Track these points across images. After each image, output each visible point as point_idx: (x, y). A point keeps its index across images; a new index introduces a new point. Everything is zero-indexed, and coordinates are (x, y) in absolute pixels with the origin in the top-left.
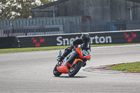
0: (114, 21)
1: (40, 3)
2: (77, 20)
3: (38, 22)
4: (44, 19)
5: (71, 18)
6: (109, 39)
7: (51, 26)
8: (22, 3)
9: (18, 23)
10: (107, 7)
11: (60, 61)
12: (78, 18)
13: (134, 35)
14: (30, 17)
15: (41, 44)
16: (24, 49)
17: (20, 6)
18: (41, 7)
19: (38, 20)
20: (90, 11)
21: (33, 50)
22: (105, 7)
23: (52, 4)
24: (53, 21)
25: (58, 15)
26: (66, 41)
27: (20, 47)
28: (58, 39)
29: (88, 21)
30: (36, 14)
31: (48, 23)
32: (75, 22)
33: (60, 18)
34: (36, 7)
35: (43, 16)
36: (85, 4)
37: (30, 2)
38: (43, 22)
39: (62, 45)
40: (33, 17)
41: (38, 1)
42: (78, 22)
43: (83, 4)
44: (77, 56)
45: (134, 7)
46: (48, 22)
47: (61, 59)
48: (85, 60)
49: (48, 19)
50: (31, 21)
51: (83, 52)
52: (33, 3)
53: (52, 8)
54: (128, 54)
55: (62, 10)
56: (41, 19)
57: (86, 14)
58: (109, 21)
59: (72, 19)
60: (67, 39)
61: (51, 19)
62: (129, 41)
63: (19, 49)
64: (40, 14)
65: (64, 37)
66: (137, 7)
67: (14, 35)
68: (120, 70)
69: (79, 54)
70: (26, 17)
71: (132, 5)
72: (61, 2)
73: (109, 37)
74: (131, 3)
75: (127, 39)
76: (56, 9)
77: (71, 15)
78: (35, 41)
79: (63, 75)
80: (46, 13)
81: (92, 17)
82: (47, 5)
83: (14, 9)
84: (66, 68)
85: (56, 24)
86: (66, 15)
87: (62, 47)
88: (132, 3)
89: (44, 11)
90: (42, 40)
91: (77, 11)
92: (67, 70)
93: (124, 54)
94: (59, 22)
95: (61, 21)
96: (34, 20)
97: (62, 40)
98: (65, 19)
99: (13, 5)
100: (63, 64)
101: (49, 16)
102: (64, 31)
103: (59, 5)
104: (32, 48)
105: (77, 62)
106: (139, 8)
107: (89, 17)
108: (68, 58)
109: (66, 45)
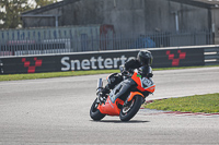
0: (151, 33)
1: (35, 4)
2: (92, 31)
3: (31, 35)
4: (42, 30)
5: (83, 28)
7: (53, 41)
8: (7, 5)
9: (1, 36)
10: (140, 11)
11: (102, 96)
12: (94, 29)
13: (183, 55)
14: (20, 26)
15: (37, 68)
16: (10, 76)
17: (3, 10)
18: (36, 11)
19: (31, 32)
20: (114, 17)
21: (24, 78)
22: (137, 11)
23: (53, 6)
24: (55, 33)
25: (62, 24)
26: (76, 64)
27: (4, 74)
28: (63, 62)
29: (110, 33)
30: (28, 21)
31: (47, 36)
32: (89, 35)
33: (66, 29)
34: (28, 10)
35: (39, 25)
36: (105, 7)
37: (19, 3)
38: (39, 34)
39: (70, 70)
40: (24, 26)
42: (94, 34)
43: (102, 6)
44: (133, 87)
45: (182, 11)
47: (105, 92)
49: (48, 29)
50: (21, 33)
51: (143, 81)
52: (23, 5)
53: (54, 13)
55: (70, 15)
56: (37, 30)
57: (107, 22)
58: (143, 32)
59: (85, 29)
60: (77, 61)
61: (52, 30)
62: (173, 63)
63: (2, 76)
64: (35, 22)
65: (72, 57)
66: (187, 10)
68: (160, 109)
69: (136, 84)
70: (13, 27)
71: (179, 8)
74: (177, 5)
75: (171, 61)
76: (60, 13)
77: (83, 24)
78: (27, 63)
79: (107, 118)
80: (44, 21)
81: (115, 27)
82: (46, 8)
85: (61, 38)
86: (76, 23)
87: (69, 73)
88: (179, 4)
89: (40, 17)
90: (39, 63)
91: (92, 17)
92: (117, 110)
95: (68, 33)
96: (26, 32)
97: (69, 62)
98: (74, 29)
100: (108, 101)
101: (49, 25)
102: (73, 48)
103: (65, 7)
104: (22, 75)
105: (134, 97)
106: (190, 14)
107: (112, 27)
108: (117, 91)
109: (76, 70)
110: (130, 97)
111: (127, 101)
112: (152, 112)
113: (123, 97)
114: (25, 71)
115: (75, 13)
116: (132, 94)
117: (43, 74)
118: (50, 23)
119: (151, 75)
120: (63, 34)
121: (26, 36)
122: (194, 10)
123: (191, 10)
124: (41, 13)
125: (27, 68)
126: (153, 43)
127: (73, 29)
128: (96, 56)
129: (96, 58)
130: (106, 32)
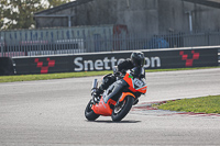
0: (165, 33)
1: (48, 4)
2: (105, 31)
3: (44, 35)
4: (54, 30)
5: (96, 27)
6: (156, 61)
7: (66, 41)
8: (20, 5)
9: (13, 36)
10: (153, 11)
11: (96, 96)
12: (107, 29)
13: (196, 56)
14: (33, 26)
15: (50, 68)
16: (22, 76)
17: (16, 10)
18: (49, 10)
19: (44, 32)
20: (127, 18)
21: (37, 79)
23: (66, 6)
24: (68, 33)
25: (75, 24)
26: (89, 65)
27: (17, 74)
28: (76, 62)
29: (124, 33)
30: (41, 21)
32: (102, 35)
33: (79, 29)
34: (41, 11)
35: (52, 25)
36: (119, 7)
37: (32, 3)
38: (52, 34)
39: (83, 71)
40: (37, 26)
41: (44, 1)
42: (107, 35)
43: (115, 6)
44: (125, 88)
45: (195, 11)
46: (60, 35)
47: (98, 93)
48: (138, 94)
49: (60, 29)
50: (34, 33)
51: (135, 82)
52: (36, 5)
53: (67, 13)
54: (186, 84)
55: (83, 15)
56: (50, 30)
57: (120, 22)
58: (156, 33)
59: (98, 30)
60: (90, 62)
61: (65, 30)
62: (187, 64)
63: (15, 77)
64: (48, 22)
65: (86, 58)
66: (201, 10)
67: (8, 54)
68: (173, 110)
69: (128, 85)
70: (26, 27)
71: (193, 8)
72: (80, 4)
73: (157, 58)
74: (191, 5)
75: (185, 61)
76: (73, 13)
77: (97, 24)
78: (40, 64)
80: (57, 21)
81: (129, 27)
82: (59, 8)
83: (7, 14)
84: (107, 107)
85: (74, 38)
86: (89, 23)
87: (82, 74)
88: (193, 4)
89: (53, 17)
90: (52, 63)
91: (105, 17)
93: (179, 85)
94: (77, 34)
95: (81, 33)
96: (39, 32)
97: (82, 62)
99: (5, 8)
100: (101, 101)
101: (62, 26)
102: (86, 48)
103: (78, 7)
104: (35, 76)
105: (126, 98)
106: (203, 13)
107: (125, 27)
108: (110, 92)
109: (89, 70)
110: (121, 98)
111: (119, 102)
112: (166, 112)
113: (115, 97)
114: (38, 72)
115: (88, 13)
116: (123, 95)
117: (56, 75)
118: (63, 23)
119: (144, 76)
120: (76, 35)
121: (39, 36)
122: (207, 10)
123: (204, 10)
124: (54, 13)
125: (40, 69)
126: (166, 43)
127: (86, 30)
128: (110, 56)
129: (110, 58)
130: (119, 32)
